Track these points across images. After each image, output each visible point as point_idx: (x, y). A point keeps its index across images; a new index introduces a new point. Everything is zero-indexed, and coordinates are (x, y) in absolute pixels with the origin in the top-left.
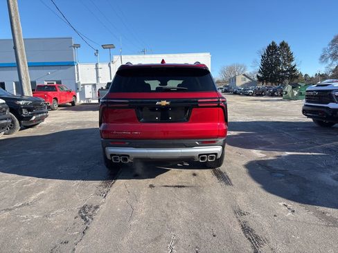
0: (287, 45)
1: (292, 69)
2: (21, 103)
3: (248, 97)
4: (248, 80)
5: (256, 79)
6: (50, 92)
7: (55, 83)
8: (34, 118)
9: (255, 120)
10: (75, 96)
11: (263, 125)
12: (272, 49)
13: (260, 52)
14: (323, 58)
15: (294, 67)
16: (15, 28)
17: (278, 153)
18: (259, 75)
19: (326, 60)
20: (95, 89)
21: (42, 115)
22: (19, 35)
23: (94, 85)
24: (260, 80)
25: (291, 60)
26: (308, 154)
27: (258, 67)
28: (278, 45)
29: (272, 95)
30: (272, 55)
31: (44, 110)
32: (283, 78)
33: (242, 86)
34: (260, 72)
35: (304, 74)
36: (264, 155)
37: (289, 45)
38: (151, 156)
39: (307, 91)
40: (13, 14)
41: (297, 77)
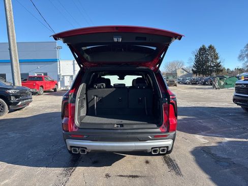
0: (213, 47)
1: (218, 65)
2: (10, 91)
3: (186, 85)
4: (185, 73)
5: (191, 72)
6: (37, 82)
7: (43, 75)
8: (20, 103)
9: (194, 106)
10: (57, 84)
11: (201, 110)
12: (202, 50)
13: (194, 53)
14: (241, 57)
15: (219, 63)
16: (11, 34)
17: (219, 139)
18: (194, 69)
19: (243, 59)
20: (72, 79)
21: (27, 100)
22: (13, 40)
23: (72, 76)
24: (194, 72)
25: (217, 58)
26: (245, 140)
27: (193, 63)
28: (207, 47)
29: (204, 84)
30: (203, 55)
31: (29, 97)
32: (211, 71)
33: (181, 77)
34: (194, 67)
35: (226, 69)
36: (207, 141)
37: (215, 48)
38: (107, 149)
39: (237, 84)
40: (9, 24)
41: (222, 71)
